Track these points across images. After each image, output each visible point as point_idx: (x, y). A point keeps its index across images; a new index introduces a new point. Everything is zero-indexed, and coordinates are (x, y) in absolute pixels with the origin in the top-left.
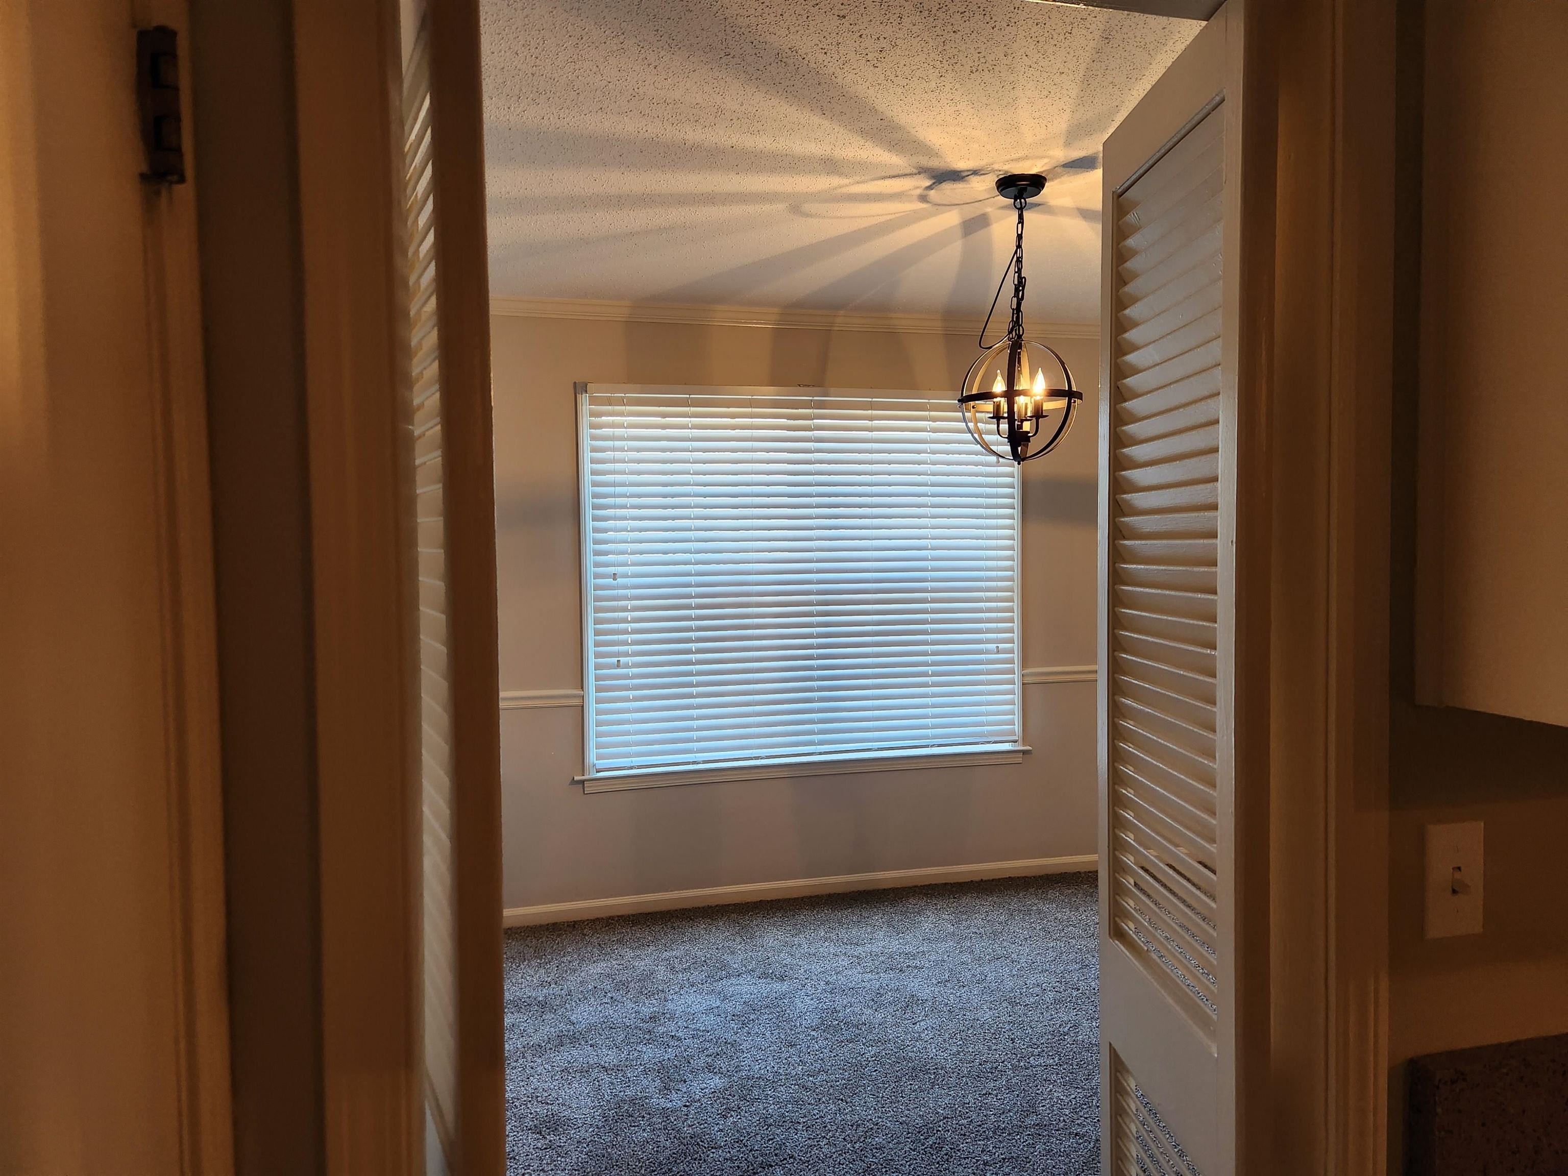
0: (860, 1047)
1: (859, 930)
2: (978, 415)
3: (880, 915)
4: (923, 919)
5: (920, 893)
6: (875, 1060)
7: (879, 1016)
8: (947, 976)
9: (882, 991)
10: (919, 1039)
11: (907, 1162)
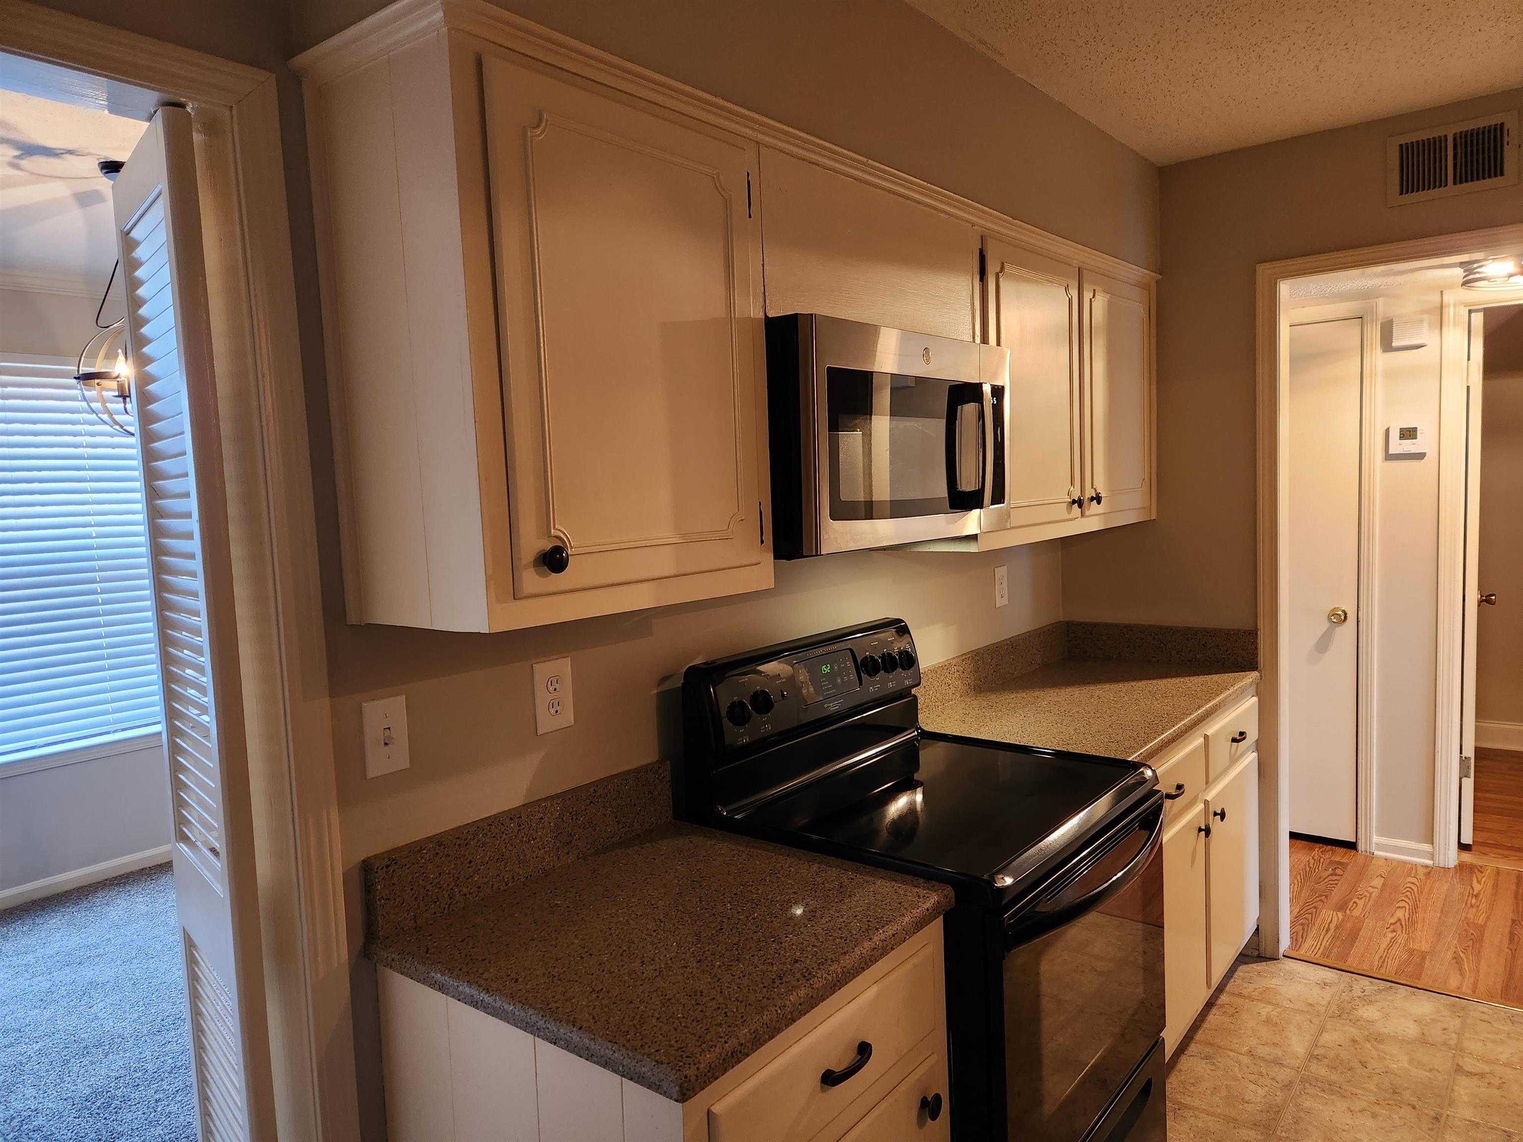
0: (22, 1048)
1: (30, 939)
2: (104, 393)
3: (59, 918)
4: (112, 908)
5: (111, 885)
6: (40, 1054)
7: (47, 1014)
8: (134, 954)
9: (53, 989)
10: (96, 1018)
11: (69, 1130)
